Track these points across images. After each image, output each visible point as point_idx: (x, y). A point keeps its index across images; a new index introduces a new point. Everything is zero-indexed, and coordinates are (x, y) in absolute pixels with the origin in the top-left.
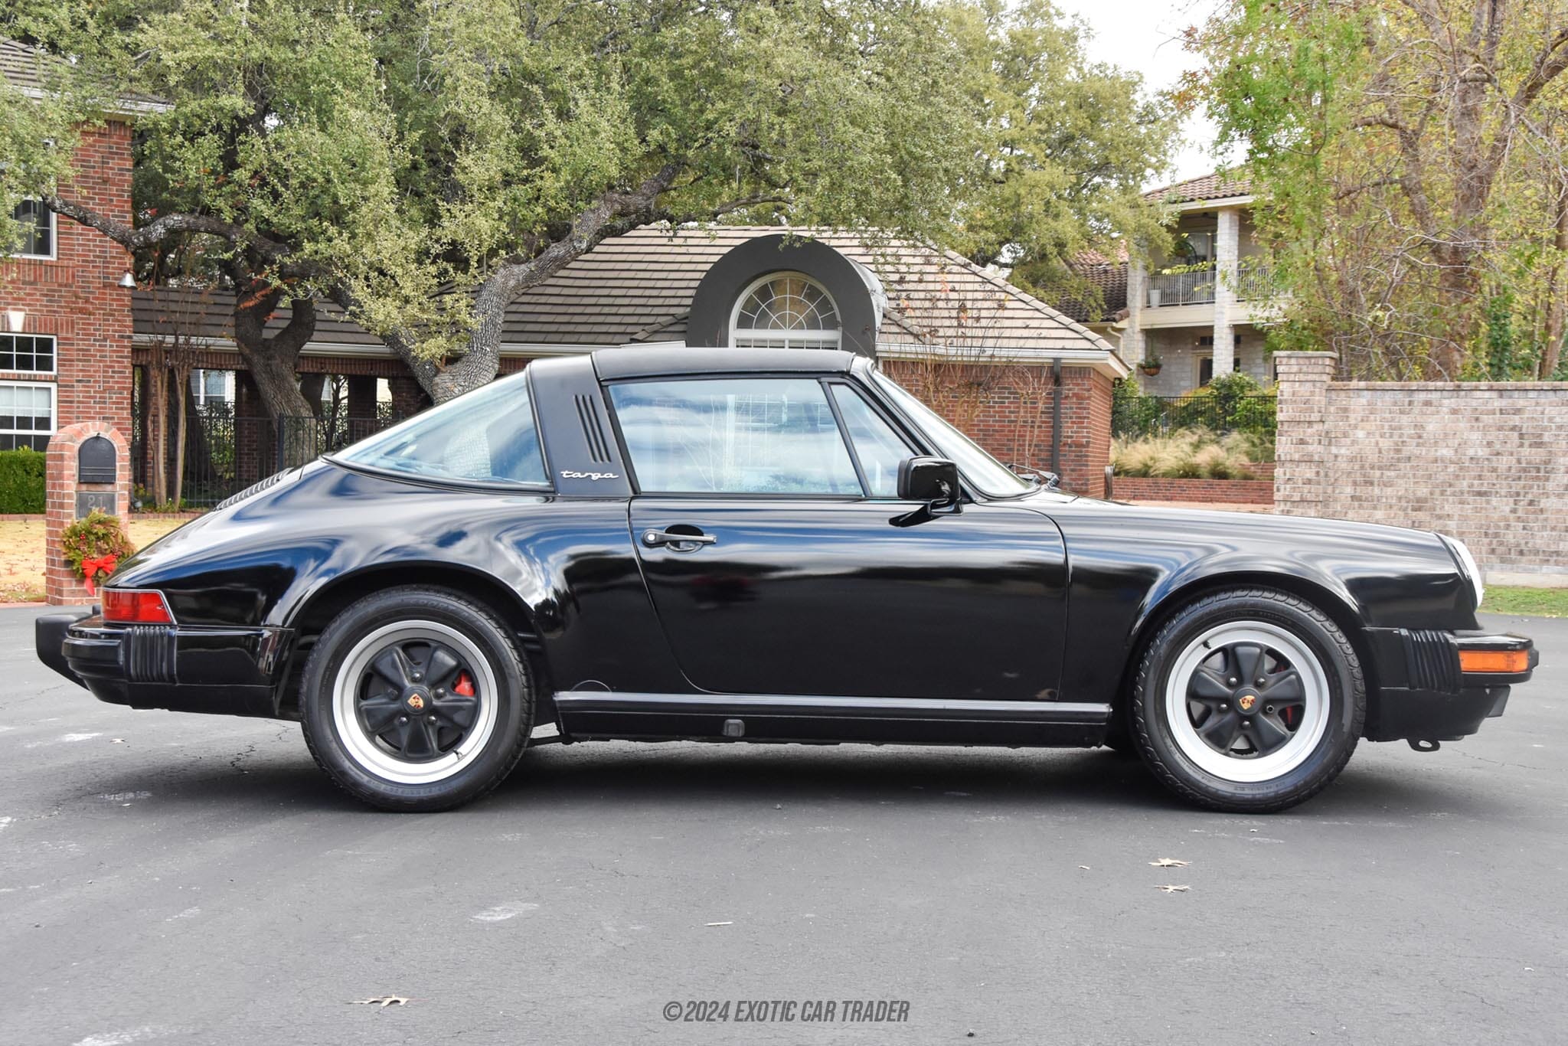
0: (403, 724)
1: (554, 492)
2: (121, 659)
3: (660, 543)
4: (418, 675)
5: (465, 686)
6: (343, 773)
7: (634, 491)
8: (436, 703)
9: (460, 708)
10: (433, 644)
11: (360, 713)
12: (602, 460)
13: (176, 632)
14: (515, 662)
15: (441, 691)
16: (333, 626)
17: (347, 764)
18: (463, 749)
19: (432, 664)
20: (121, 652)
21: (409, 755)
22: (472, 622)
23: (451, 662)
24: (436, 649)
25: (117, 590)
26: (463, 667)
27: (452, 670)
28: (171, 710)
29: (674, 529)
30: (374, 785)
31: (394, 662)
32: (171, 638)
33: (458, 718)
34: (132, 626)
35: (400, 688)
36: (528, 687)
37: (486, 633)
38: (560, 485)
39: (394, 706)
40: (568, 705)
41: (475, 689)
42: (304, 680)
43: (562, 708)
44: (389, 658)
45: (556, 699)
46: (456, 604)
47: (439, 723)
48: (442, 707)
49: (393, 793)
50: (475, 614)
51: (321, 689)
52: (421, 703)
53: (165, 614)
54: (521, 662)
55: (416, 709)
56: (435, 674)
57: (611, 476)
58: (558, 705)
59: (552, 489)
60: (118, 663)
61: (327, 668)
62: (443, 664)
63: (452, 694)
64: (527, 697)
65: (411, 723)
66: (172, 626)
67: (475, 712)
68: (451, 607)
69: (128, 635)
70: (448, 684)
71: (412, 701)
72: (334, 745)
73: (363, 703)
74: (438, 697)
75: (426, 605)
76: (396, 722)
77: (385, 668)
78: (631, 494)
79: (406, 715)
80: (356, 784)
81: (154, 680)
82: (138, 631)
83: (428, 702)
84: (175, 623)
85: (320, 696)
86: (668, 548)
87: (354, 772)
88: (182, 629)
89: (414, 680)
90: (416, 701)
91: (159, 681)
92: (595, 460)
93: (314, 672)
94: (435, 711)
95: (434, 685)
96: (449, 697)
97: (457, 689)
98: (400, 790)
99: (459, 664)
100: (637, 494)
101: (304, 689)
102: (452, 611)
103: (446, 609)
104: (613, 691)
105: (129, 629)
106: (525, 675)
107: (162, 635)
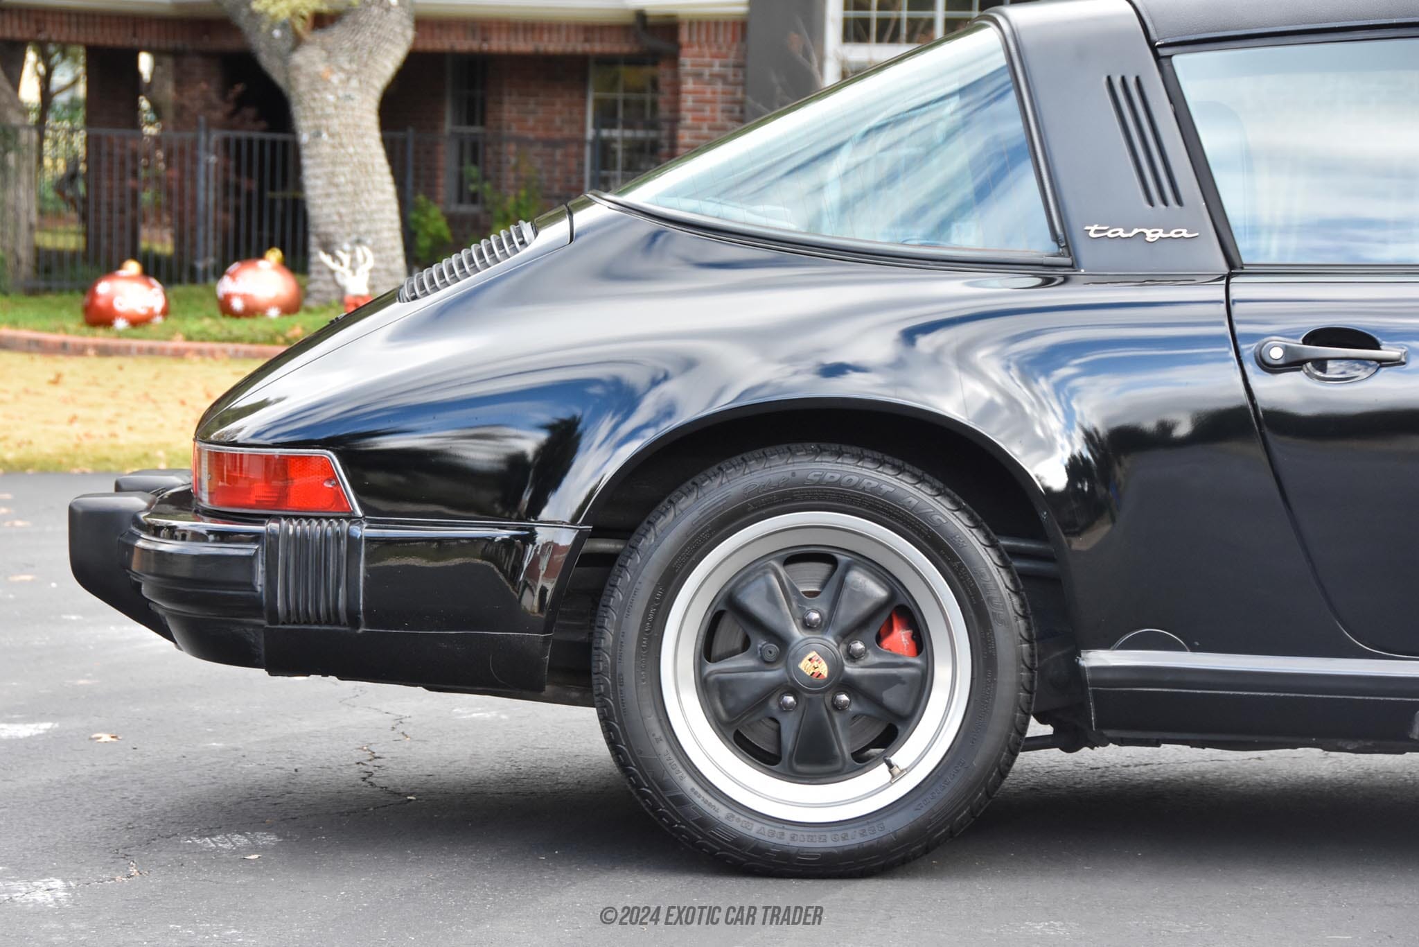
0: (785, 708)
1: (1072, 266)
2: (260, 580)
3: (1293, 363)
4: (815, 616)
5: (901, 637)
6: (681, 800)
7: (1231, 263)
8: (851, 669)
9: (896, 680)
10: (843, 558)
11: (708, 689)
12: (1165, 202)
13: (361, 531)
14: (1005, 592)
15: (859, 646)
16: (662, 523)
17: (688, 784)
18: (902, 757)
19: (845, 594)
20: (260, 568)
21: (800, 768)
22: (924, 516)
23: (878, 592)
24: (848, 568)
25: (239, 450)
26: (902, 600)
27: (880, 608)
28: (342, 677)
29: (1319, 337)
30: (739, 825)
31: (771, 591)
32: (353, 542)
33: (892, 697)
34: (276, 518)
35: (782, 641)
36: (1029, 641)
37: (951, 538)
38: (1085, 254)
39: (773, 675)
40: (1108, 676)
41: (921, 642)
42: (607, 623)
43: (1095, 683)
44: (761, 583)
45: (1083, 663)
46: (895, 482)
47: (853, 708)
48: (863, 677)
49: (774, 840)
50: (929, 500)
51: (640, 641)
52: (824, 669)
53: (339, 496)
54: (1016, 592)
55: (815, 683)
56: (849, 613)
57: (1185, 233)
58: (1088, 676)
59: (1067, 261)
60: (251, 586)
61: (652, 601)
62: (865, 596)
63: (877, 653)
64: (1028, 661)
65: (800, 708)
66: (351, 518)
67: (922, 686)
68: (885, 488)
69: (273, 536)
70: (871, 634)
71: (806, 666)
72: (664, 747)
73: (711, 667)
74: (853, 657)
75: (838, 483)
76: (773, 705)
77: (755, 602)
78: (1225, 269)
79: (793, 691)
80: (705, 822)
81: (318, 622)
82: (292, 527)
83: (835, 667)
84: (359, 513)
85: (638, 654)
86: (1309, 375)
87: (701, 800)
88: (372, 524)
89: (807, 625)
90: (814, 665)
91: (328, 623)
92: (1151, 202)
93: (625, 608)
94: (848, 685)
95: (847, 635)
96: (872, 658)
97: (887, 643)
98: (788, 834)
99: (893, 596)
100: (1234, 267)
101: (608, 639)
102: (886, 495)
103: (875, 491)
104: (1194, 649)
105: (273, 526)
106: (1025, 617)
107: (338, 536)
